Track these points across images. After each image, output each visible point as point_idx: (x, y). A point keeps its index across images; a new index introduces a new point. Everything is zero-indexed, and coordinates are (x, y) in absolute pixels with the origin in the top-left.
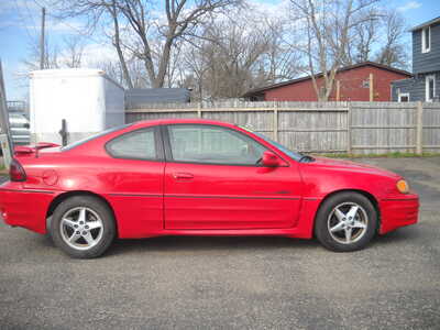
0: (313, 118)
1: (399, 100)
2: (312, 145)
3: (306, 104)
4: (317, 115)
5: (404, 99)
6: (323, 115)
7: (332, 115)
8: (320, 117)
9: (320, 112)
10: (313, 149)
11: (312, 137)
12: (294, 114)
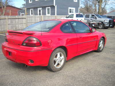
0: (17, 20)
1: (21, 15)
2: (17, 28)
3: (15, 16)
4: (18, 19)
5: (22, 15)
6: (20, 19)
7: (22, 19)
8: (19, 20)
9: (19, 18)
10: (17, 29)
11: (17, 26)
12: (12, 19)
